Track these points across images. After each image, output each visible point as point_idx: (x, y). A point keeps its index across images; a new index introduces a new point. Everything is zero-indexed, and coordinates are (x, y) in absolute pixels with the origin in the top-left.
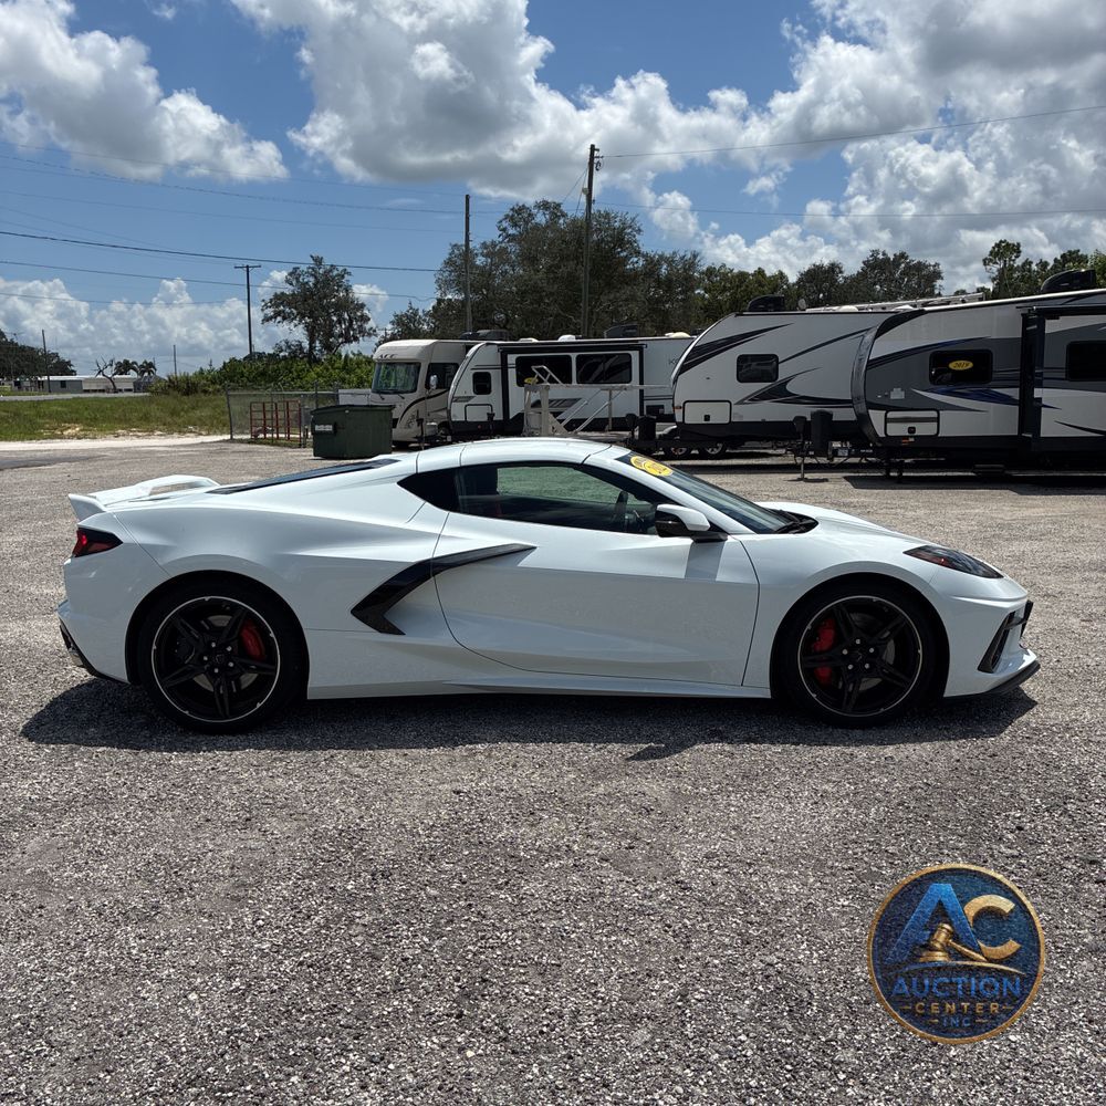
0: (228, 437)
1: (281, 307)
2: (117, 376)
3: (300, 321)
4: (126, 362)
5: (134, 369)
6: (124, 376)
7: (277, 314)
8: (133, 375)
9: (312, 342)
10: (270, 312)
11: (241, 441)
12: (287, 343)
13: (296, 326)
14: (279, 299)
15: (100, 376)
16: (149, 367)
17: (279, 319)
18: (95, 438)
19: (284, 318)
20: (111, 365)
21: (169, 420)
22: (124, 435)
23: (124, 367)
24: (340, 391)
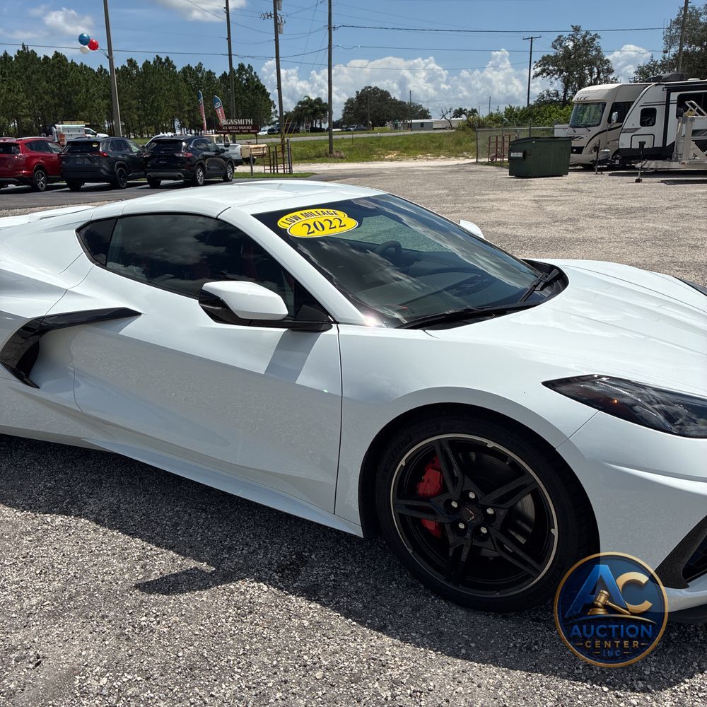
0: (474, 160)
1: (548, 65)
2: (454, 119)
3: (560, 75)
4: (461, 109)
5: (465, 114)
6: (459, 119)
7: (543, 71)
8: (464, 117)
9: (565, 91)
10: (538, 70)
11: (482, 164)
12: (548, 92)
13: (556, 79)
14: (546, 60)
15: (443, 119)
16: (474, 111)
17: (545, 74)
18: (401, 160)
19: (548, 74)
20: (450, 112)
21: (452, 148)
22: (420, 158)
23: (459, 113)
24: (556, 126)
